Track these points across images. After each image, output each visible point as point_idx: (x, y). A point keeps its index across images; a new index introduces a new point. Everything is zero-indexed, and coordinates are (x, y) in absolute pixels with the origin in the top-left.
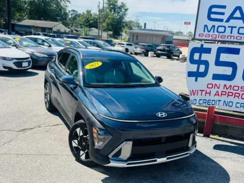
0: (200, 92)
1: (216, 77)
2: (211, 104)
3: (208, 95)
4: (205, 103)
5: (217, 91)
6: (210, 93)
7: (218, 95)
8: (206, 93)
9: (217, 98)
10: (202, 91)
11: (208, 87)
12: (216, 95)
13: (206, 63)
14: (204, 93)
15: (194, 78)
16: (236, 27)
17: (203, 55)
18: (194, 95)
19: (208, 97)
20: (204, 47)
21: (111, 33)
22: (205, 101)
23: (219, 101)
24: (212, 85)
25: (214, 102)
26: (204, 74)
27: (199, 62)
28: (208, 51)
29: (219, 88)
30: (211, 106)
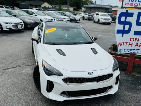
0: (125, 44)
1: (136, 33)
2: (132, 52)
4: (128, 51)
5: (137, 43)
6: (132, 45)
7: (138, 46)
8: (129, 44)
9: (137, 48)
10: (126, 43)
11: (130, 41)
12: (136, 45)
13: (130, 24)
14: (128, 44)
15: (121, 34)
17: (128, 18)
18: (121, 46)
19: (130, 47)
20: (128, 12)
22: (128, 50)
23: (138, 50)
24: (134, 39)
25: (134, 50)
26: (128, 32)
27: (125, 23)
28: (131, 15)
29: (138, 41)
30: (132, 53)
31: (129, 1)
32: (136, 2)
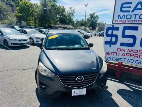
3: (118, 55)
4: (116, 60)
5: (124, 53)
6: (119, 54)
7: (124, 55)
8: (117, 54)
9: (123, 57)
10: (114, 53)
11: (117, 51)
12: (122, 55)
13: (116, 36)
14: (115, 54)
15: (109, 45)
16: (138, 15)
18: (109, 55)
19: (117, 57)
21: (91, 28)
22: (116, 59)
23: (125, 59)
24: (120, 49)
25: (121, 59)
26: (115, 43)
28: (117, 29)
29: (124, 51)
30: (120, 61)
31: (118, 19)
32: (124, 19)
